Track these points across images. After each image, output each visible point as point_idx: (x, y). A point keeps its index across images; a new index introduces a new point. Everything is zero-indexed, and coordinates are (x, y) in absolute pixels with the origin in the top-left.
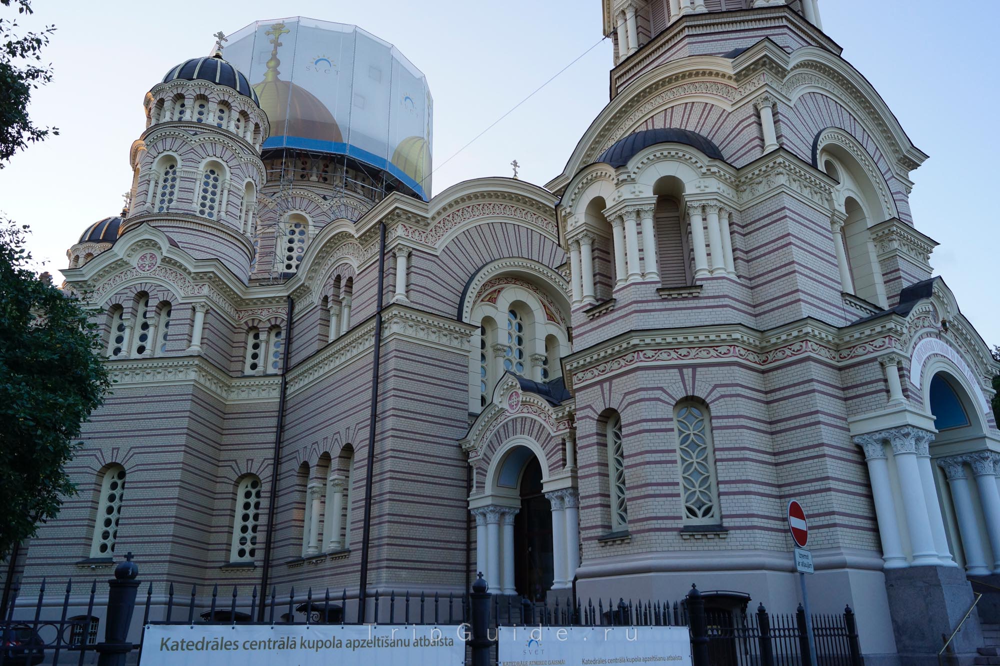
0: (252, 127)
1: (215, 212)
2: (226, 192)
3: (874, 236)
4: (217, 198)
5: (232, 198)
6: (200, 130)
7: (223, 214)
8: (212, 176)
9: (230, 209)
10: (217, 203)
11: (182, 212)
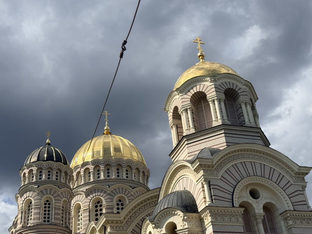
0: (63, 174)
1: (50, 219)
2: (54, 209)
3: (283, 218)
4: (50, 213)
5: (57, 211)
6: (40, 184)
7: (53, 220)
8: (47, 203)
9: (56, 216)
10: (51, 215)
11: (36, 224)
